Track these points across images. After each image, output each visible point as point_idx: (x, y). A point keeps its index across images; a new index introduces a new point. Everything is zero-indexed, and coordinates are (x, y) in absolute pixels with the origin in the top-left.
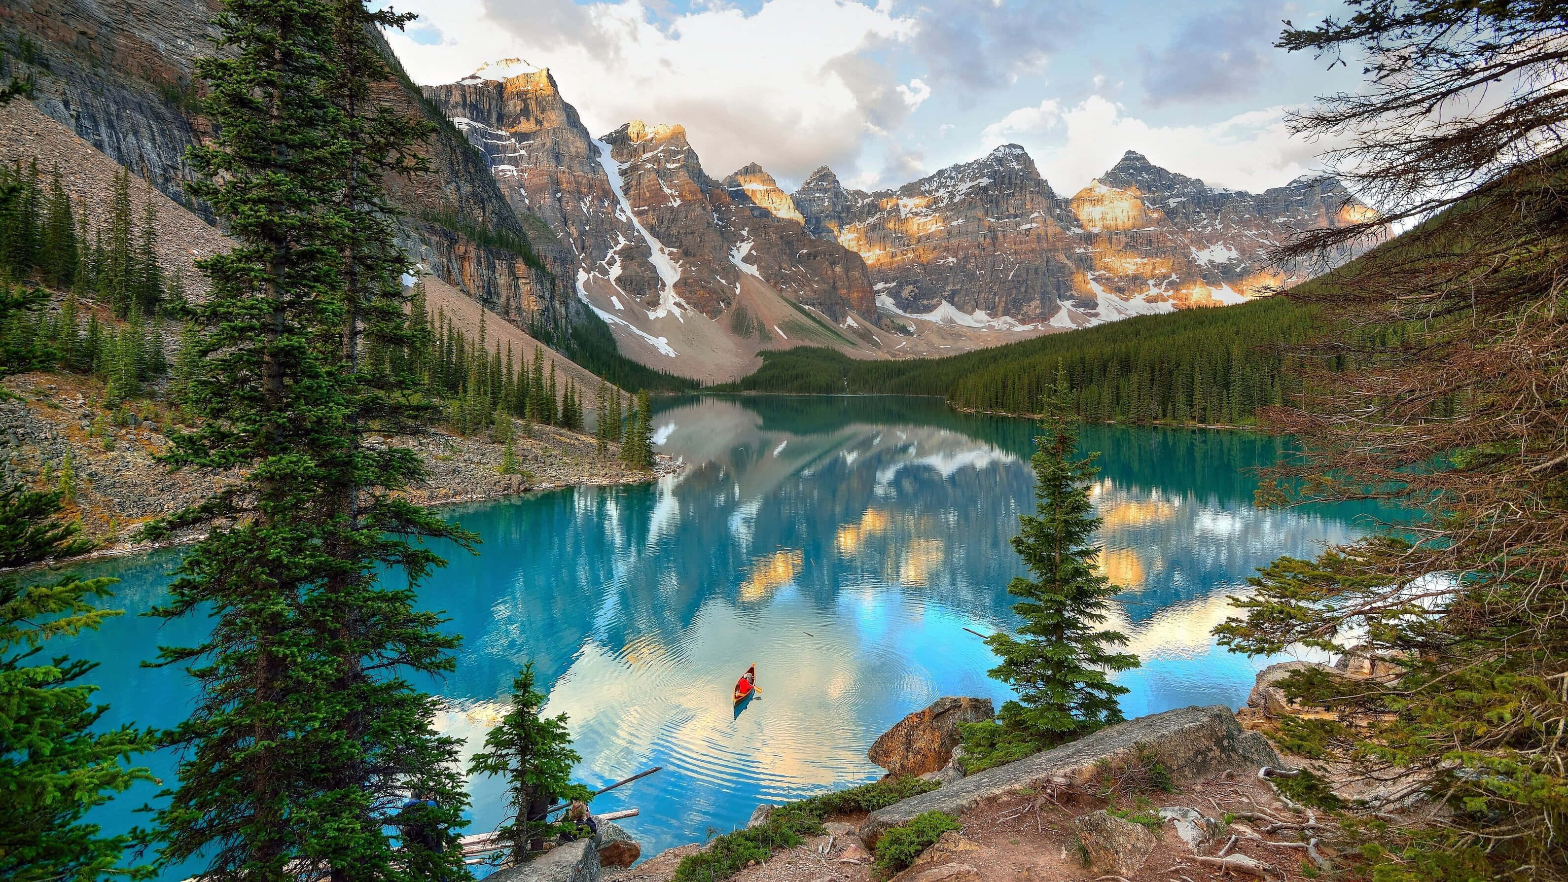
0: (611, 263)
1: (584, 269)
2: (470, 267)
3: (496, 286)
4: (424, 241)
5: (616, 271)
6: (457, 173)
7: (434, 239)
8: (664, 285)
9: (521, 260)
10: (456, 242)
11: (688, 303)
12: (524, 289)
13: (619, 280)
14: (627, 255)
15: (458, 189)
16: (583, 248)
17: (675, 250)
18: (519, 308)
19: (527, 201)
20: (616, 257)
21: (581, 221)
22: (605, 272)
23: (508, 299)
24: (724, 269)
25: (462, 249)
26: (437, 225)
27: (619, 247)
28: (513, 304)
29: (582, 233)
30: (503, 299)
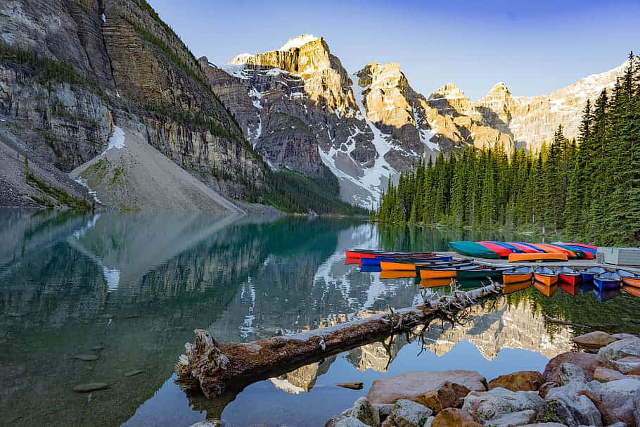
0: (350, 143)
1: (334, 147)
2: (174, 137)
3: (192, 146)
4: (142, 121)
5: (352, 148)
6: (171, 84)
7: (150, 120)
8: (378, 155)
9: (209, 132)
10: (165, 122)
11: (391, 166)
12: (211, 148)
13: (352, 153)
14: (359, 139)
15: (172, 92)
16: (334, 136)
17: (388, 136)
18: (206, 159)
19: (306, 111)
20: (353, 140)
21: (334, 121)
22: (344, 149)
23: (200, 154)
24: (416, 146)
25: (169, 125)
26: (152, 113)
27: (355, 134)
28: (203, 157)
29: (335, 127)
30: (197, 154)
